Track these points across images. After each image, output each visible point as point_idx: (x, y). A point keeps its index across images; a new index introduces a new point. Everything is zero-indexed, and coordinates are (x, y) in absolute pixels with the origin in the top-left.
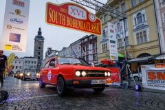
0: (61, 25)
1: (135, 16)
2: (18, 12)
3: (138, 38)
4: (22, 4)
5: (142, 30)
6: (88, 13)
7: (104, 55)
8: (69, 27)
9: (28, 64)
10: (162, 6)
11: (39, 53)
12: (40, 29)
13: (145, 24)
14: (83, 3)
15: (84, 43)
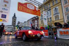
0: (24, 12)
1: (54, 9)
2: (6, 5)
3: (55, 18)
4: (7, 2)
5: (57, 15)
6: (35, 7)
7: (42, 25)
8: (27, 12)
9: (9, 28)
10: (65, 5)
11: (14, 24)
12: (15, 14)
13: (58, 12)
14: (33, 3)
15: (34, 20)
